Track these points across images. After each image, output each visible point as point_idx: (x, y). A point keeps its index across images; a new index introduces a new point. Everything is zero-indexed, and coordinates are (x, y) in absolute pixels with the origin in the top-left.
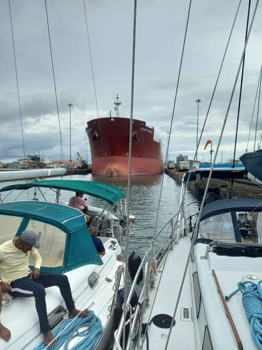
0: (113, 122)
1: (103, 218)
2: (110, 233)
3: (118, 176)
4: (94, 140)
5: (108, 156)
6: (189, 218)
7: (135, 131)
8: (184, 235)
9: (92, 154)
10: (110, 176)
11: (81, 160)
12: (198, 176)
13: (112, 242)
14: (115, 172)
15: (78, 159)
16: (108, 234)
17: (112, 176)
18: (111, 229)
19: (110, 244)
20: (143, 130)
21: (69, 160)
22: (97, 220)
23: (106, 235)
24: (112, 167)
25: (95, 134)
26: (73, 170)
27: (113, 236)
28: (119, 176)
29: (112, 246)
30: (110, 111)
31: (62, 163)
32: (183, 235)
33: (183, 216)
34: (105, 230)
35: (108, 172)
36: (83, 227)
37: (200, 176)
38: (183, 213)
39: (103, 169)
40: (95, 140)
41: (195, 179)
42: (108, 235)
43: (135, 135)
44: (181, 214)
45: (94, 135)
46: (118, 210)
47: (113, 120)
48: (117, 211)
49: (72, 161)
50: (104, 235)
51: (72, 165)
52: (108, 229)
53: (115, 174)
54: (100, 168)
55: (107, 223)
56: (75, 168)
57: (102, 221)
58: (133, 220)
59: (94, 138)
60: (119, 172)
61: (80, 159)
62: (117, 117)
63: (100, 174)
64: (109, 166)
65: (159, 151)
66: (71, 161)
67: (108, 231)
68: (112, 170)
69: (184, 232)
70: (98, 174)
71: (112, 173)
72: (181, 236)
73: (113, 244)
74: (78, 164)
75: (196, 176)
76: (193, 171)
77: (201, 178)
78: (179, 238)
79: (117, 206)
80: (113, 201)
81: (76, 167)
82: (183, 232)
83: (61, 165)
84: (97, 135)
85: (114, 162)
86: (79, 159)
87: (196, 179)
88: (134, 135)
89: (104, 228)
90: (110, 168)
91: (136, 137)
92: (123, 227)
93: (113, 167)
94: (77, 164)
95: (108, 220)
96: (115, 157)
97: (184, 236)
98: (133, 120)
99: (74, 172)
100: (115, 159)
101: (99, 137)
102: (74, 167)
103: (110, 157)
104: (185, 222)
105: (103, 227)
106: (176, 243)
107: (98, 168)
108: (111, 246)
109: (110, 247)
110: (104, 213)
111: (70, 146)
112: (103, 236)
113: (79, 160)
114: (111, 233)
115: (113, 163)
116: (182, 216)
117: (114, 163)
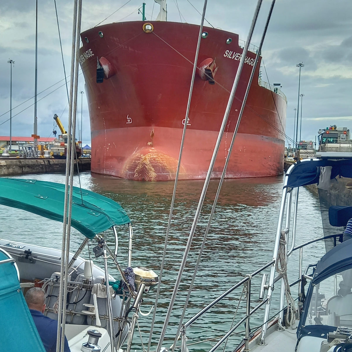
0: (150, 34)
1: (74, 276)
2: (90, 315)
3: (159, 181)
4: (98, 81)
5: (135, 125)
6: (299, 281)
7: (210, 60)
8: (284, 323)
9: (92, 119)
10: (138, 180)
11: (64, 135)
12: (325, 172)
13: (91, 334)
14: (153, 169)
15: (55, 133)
16: (86, 316)
17: (143, 180)
18: (93, 305)
19: (86, 340)
20: (232, 56)
21: (32, 136)
22: (56, 281)
23: (82, 320)
24: (144, 155)
25: (101, 65)
26: (42, 161)
27: (98, 322)
28: (162, 180)
29: (91, 345)
30: (144, 4)
31: (14, 143)
32: (280, 324)
33: (283, 276)
34: (79, 306)
35: (132, 168)
36: (9, 290)
37: (330, 173)
38: (282, 267)
39: (121, 159)
40: (101, 81)
41: (317, 181)
42: (87, 320)
43: (210, 70)
44: (277, 270)
45: (99, 67)
46: (105, 252)
47: (149, 27)
48: (103, 254)
49: (39, 137)
50: (76, 320)
51: (40, 148)
52: (87, 305)
53: (153, 174)
54: (111, 158)
55: (83, 289)
56: (46, 156)
57: (71, 285)
58: (152, 281)
59: (97, 78)
60: (164, 169)
61: (61, 134)
62: (161, 20)
63: (113, 174)
64: (136, 154)
65: (273, 114)
66: (36, 137)
67: (87, 309)
68: (144, 165)
69: (284, 318)
70: (108, 173)
71: (143, 171)
72: (275, 326)
73: (93, 340)
74: (56, 146)
75: (319, 173)
76: (312, 160)
77: (333, 177)
78: (269, 332)
79: (103, 242)
80: (93, 229)
81: (49, 153)
82: (281, 315)
83: (10, 149)
84: (106, 68)
85: (149, 143)
86: (59, 132)
87: (320, 179)
88: (206, 69)
89: (74, 303)
90: (139, 158)
91: (210, 74)
92: (126, 298)
93: (148, 157)
94: (52, 146)
95: (87, 282)
96: (153, 129)
97: (284, 328)
98: (205, 29)
99: (42, 168)
100: (153, 135)
101: (113, 73)
102: (43, 153)
103: (139, 129)
104: (288, 290)
105: (74, 299)
106: (260, 342)
107: (108, 158)
108: (87, 345)
109: (85, 346)
110: (76, 263)
111: (36, 96)
112: (74, 322)
113: (57, 135)
114: (94, 314)
115: (147, 145)
116: (277, 275)
117: (151, 146)
